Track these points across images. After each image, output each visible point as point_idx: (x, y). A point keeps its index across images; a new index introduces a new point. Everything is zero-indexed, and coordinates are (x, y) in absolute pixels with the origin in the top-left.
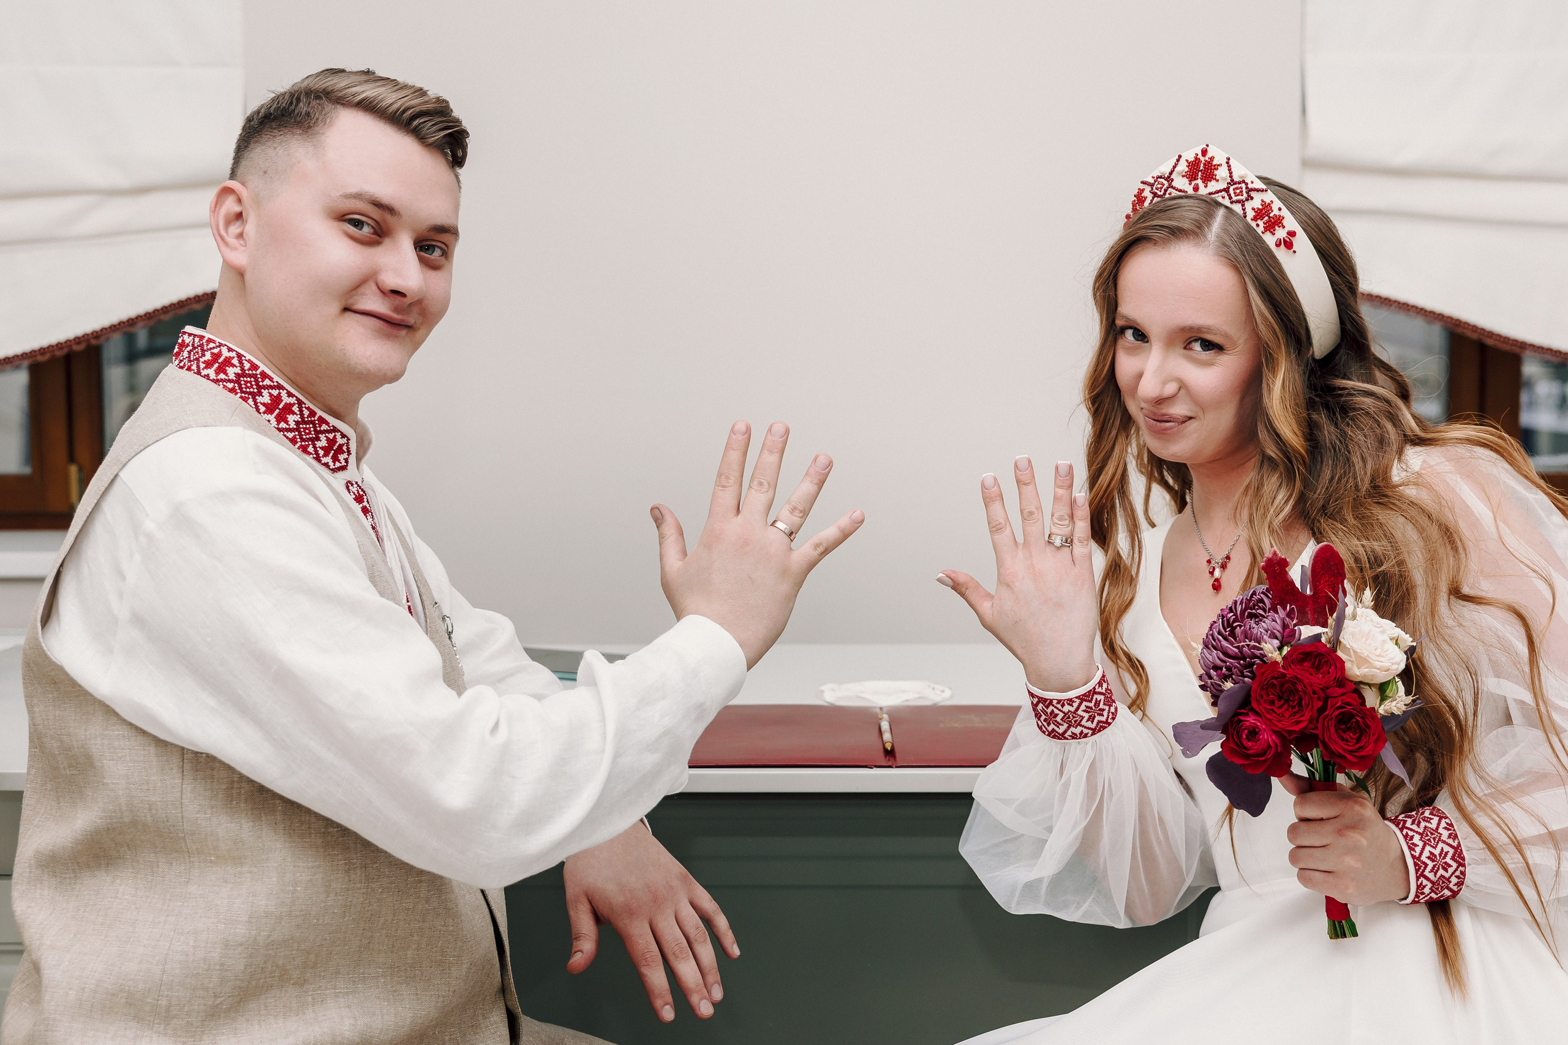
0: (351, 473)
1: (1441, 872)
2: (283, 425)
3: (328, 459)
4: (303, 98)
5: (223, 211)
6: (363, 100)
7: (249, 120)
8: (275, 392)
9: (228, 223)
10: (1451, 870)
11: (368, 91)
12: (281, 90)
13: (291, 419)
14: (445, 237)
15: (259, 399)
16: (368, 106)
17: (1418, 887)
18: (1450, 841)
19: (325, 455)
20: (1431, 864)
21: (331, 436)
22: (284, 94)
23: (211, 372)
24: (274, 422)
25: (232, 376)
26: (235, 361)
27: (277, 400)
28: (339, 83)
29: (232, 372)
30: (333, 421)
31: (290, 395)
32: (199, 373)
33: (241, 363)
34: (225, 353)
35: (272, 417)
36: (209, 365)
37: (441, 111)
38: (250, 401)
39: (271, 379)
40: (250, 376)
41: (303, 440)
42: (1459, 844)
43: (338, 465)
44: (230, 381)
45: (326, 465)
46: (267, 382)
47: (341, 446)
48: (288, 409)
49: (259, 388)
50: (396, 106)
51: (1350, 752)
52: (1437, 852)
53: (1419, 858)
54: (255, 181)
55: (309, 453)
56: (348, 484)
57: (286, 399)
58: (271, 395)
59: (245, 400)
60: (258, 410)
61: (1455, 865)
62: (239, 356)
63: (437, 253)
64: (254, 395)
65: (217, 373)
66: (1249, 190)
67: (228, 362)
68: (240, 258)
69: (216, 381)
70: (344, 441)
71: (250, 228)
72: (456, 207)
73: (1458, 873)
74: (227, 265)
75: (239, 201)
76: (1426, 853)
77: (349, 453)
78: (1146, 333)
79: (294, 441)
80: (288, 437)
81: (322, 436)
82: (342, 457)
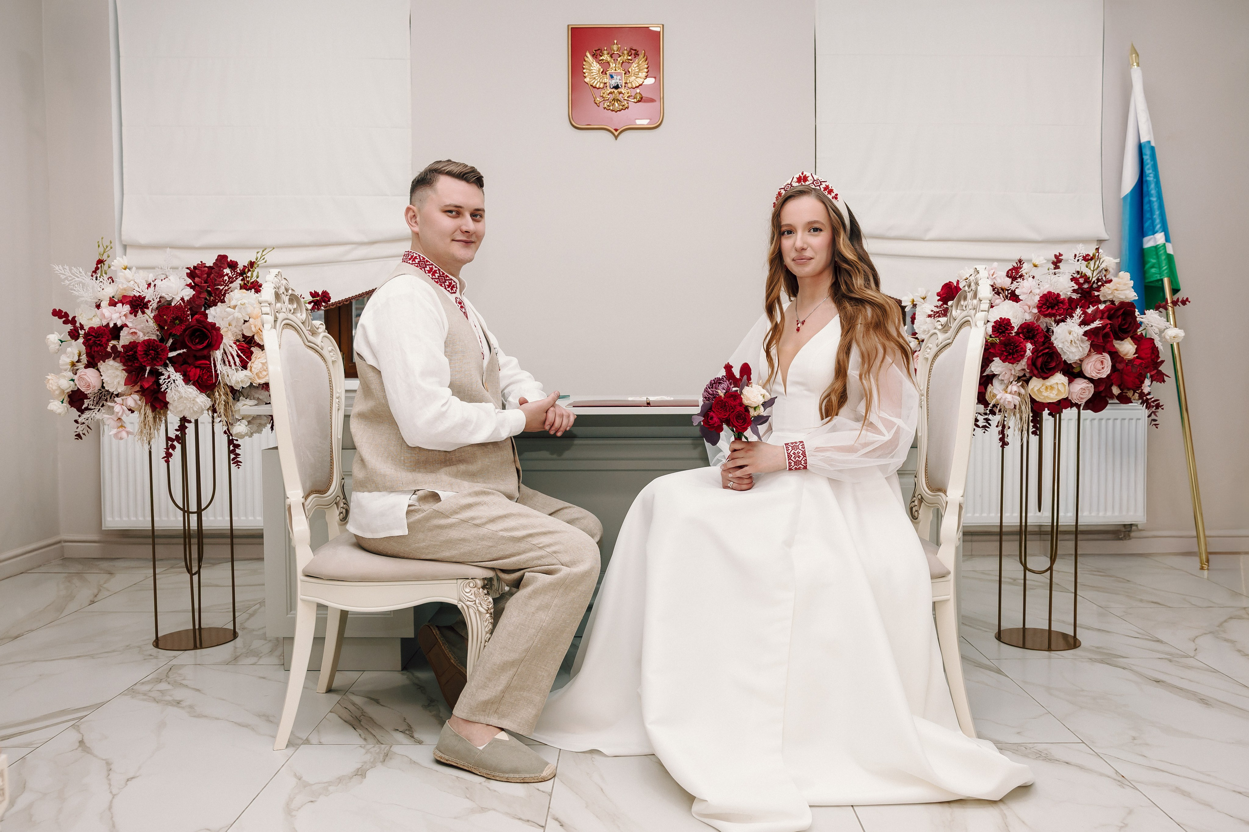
0: (458, 294)
1: (797, 458)
2: (434, 277)
3: (449, 289)
4: (428, 174)
5: (409, 215)
6: (447, 172)
7: (413, 182)
8: (431, 266)
9: (411, 219)
10: (801, 458)
11: (449, 168)
12: (422, 171)
13: (436, 275)
14: (480, 212)
15: (426, 269)
16: (450, 174)
17: (789, 463)
18: (802, 449)
19: (448, 287)
20: (793, 456)
21: (450, 281)
22: (422, 173)
23: (411, 261)
24: (431, 276)
25: (417, 262)
26: (418, 257)
27: (431, 269)
28: (440, 166)
29: (417, 261)
30: (451, 277)
31: (436, 267)
32: (407, 262)
33: (420, 258)
34: (415, 255)
35: (430, 275)
36: (410, 259)
37: (473, 170)
38: (423, 269)
39: (429, 262)
40: (423, 261)
41: (440, 282)
42: (805, 450)
43: (453, 291)
44: (416, 263)
45: (449, 291)
46: (428, 263)
47: (454, 285)
48: (435, 272)
49: (426, 265)
50: (458, 172)
51: (739, 426)
52: (796, 452)
53: (789, 454)
54: (417, 203)
55: (443, 286)
56: (456, 298)
57: (435, 269)
58: (430, 267)
59: (421, 269)
60: (425, 272)
61: (802, 456)
62: (419, 256)
63: (478, 217)
64: (424, 268)
65: (412, 262)
66: (821, 182)
67: (416, 258)
68: (416, 229)
69: (412, 264)
70: (455, 284)
71: (418, 219)
72: (483, 201)
73: (804, 459)
74: (413, 231)
75: (414, 212)
76: (792, 452)
77: (457, 288)
78: (793, 229)
79: (437, 282)
80: (435, 281)
81: (447, 281)
82: (454, 289)
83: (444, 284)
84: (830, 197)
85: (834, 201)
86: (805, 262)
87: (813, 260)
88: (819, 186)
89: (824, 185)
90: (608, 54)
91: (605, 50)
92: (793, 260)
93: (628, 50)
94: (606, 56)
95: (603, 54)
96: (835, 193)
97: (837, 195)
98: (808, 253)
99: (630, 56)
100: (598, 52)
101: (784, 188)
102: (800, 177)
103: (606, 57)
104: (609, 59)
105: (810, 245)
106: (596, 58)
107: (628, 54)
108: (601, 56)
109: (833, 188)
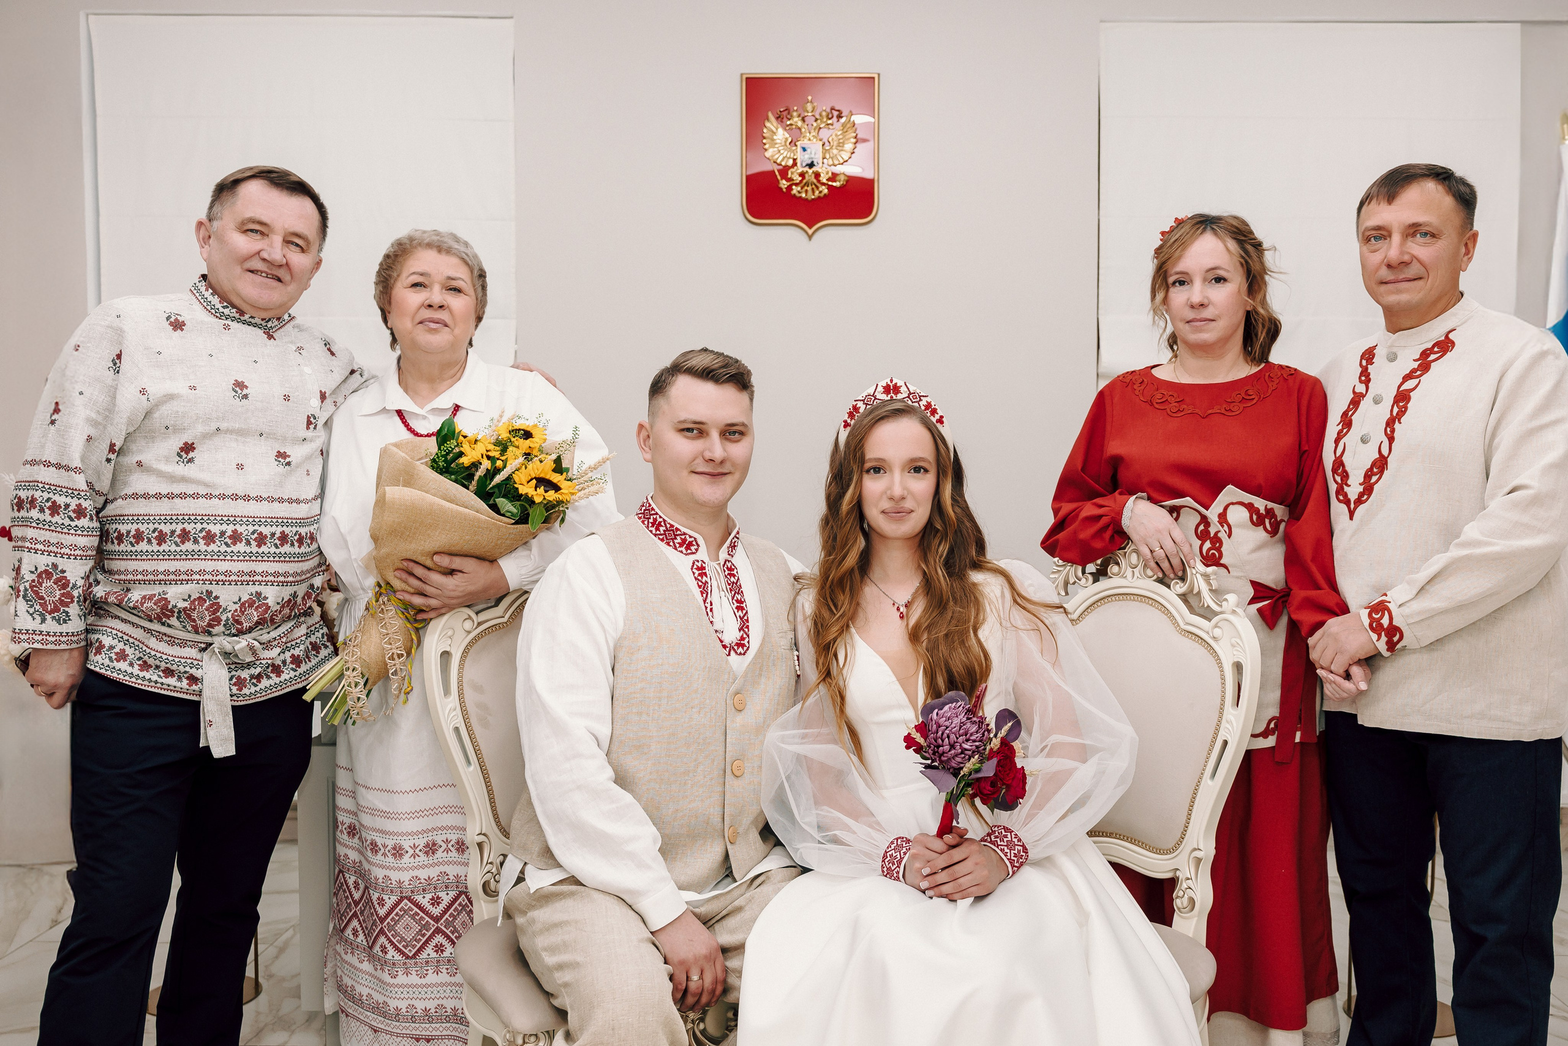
3: (682, 549)
8: (655, 517)
9: (645, 440)
11: (690, 363)
13: (662, 529)
16: (690, 371)
21: (683, 537)
24: (653, 531)
27: (655, 520)
31: (660, 517)
41: (667, 539)
43: (687, 552)
45: (681, 552)
47: (691, 542)
48: (659, 524)
55: (671, 546)
56: (695, 561)
57: (659, 520)
63: (736, 434)
68: (649, 456)
70: (692, 539)
71: (651, 441)
75: (646, 430)
77: (698, 545)
78: (886, 467)
79: (662, 540)
80: (659, 538)
81: (678, 537)
82: (693, 548)
83: (674, 543)
84: (934, 420)
85: (939, 425)
86: (904, 516)
87: (913, 514)
88: (918, 402)
89: (924, 402)
90: (799, 116)
91: (794, 111)
92: (883, 512)
93: (828, 110)
94: (796, 119)
95: (792, 116)
96: (939, 415)
97: (942, 417)
98: (908, 504)
99: (830, 119)
100: (785, 113)
101: (863, 401)
102: (888, 385)
103: (796, 121)
104: (800, 124)
105: (910, 492)
106: (782, 122)
107: (828, 116)
108: (789, 119)
109: (936, 407)
